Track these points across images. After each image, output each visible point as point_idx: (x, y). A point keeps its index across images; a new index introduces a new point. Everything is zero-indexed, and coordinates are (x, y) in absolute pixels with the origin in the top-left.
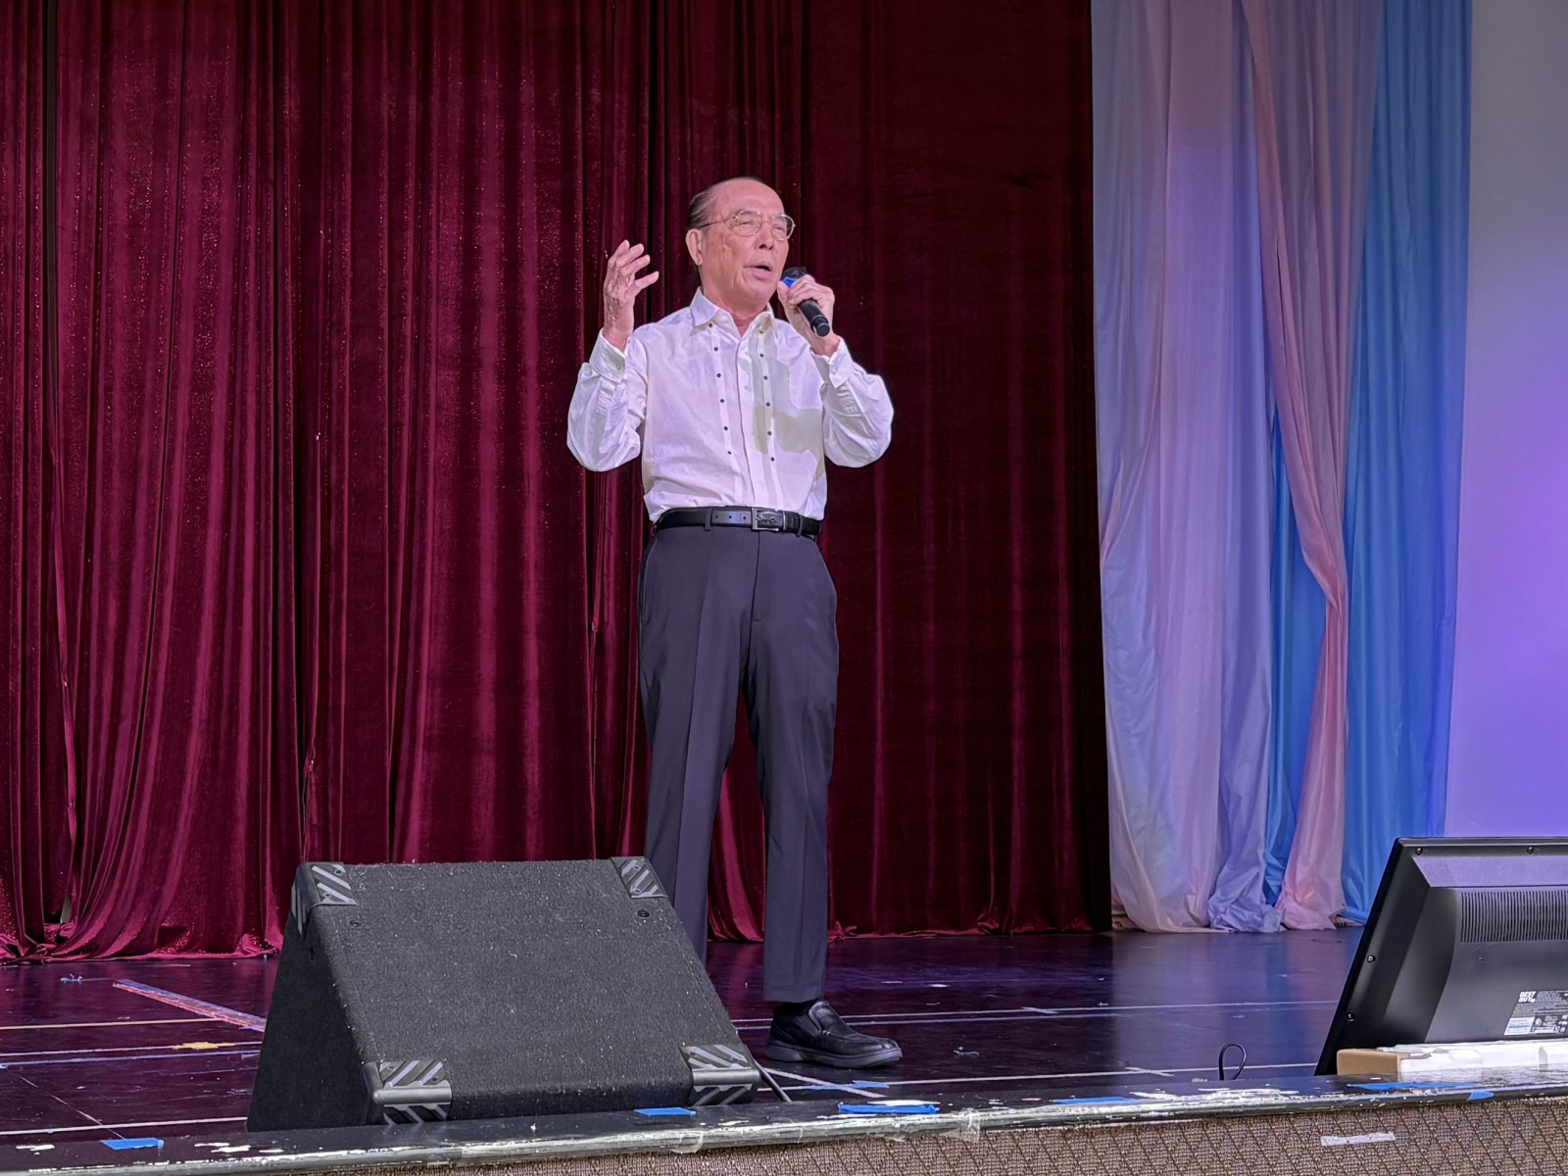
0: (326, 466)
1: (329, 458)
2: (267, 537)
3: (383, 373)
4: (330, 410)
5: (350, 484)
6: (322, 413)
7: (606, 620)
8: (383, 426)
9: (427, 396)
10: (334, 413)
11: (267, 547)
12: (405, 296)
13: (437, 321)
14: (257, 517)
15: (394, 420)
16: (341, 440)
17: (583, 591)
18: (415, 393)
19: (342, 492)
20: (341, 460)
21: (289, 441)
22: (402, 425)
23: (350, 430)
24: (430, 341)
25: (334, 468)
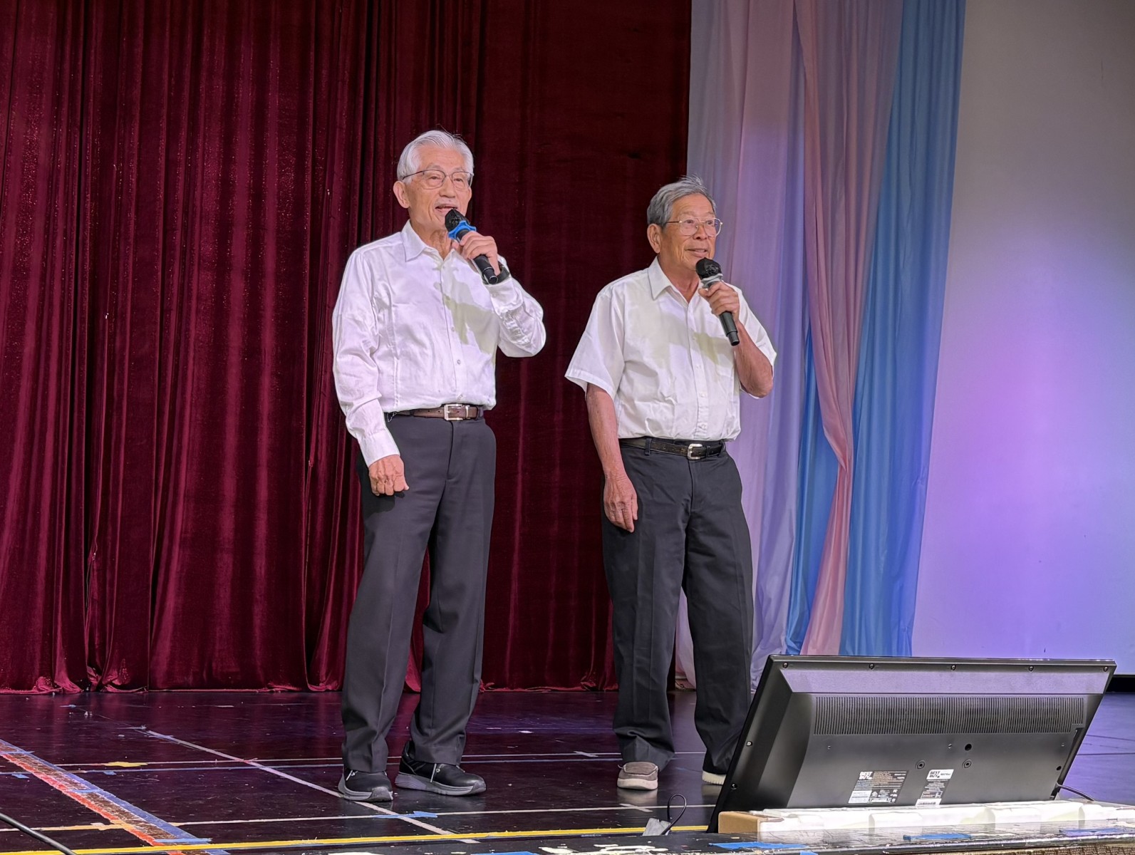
0: (112, 337)
1: (115, 333)
2: (66, 388)
3: (157, 271)
4: (117, 297)
5: (130, 353)
6: (110, 297)
7: (319, 459)
8: (156, 308)
9: (190, 290)
10: (120, 299)
11: (65, 395)
12: (176, 216)
13: (200, 235)
14: (59, 374)
15: (165, 307)
16: (124, 319)
17: (302, 437)
18: (181, 287)
19: (124, 357)
20: (123, 333)
21: (85, 318)
22: (171, 310)
23: (132, 312)
24: (194, 250)
25: (118, 339)
